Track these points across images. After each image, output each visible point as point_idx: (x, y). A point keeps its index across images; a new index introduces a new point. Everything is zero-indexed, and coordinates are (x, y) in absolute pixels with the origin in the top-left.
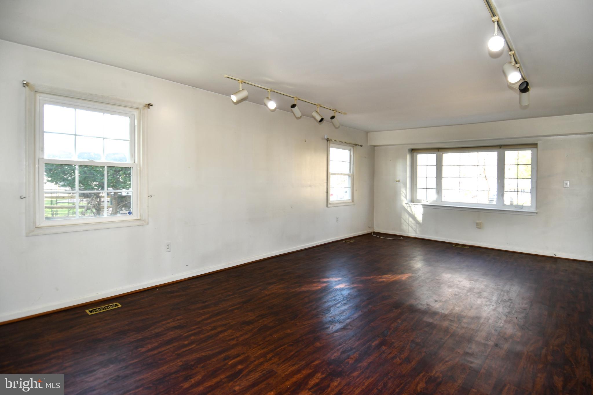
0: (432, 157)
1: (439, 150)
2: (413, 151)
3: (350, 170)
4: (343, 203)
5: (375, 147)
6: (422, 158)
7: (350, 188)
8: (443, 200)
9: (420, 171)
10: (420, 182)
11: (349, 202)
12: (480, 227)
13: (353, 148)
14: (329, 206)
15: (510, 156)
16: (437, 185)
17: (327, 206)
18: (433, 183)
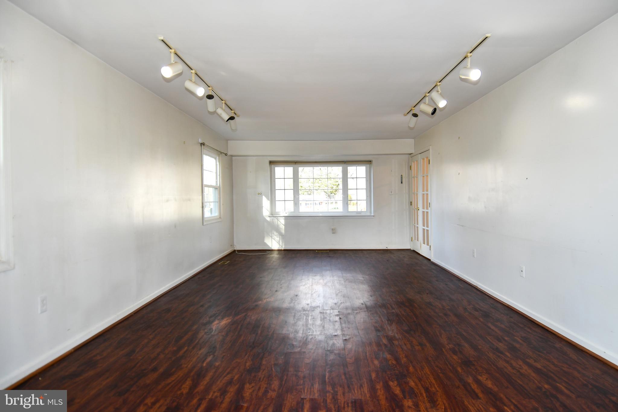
0: (289, 170)
1: (295, 163)
2: (271, 163)
3: (217, 182)
4: (213, 220)
5: (233, 157)
6: (279, 171)
7: (217, 202)
8: (300, 211)
9: (279, 184)
10: (279, 195)
11: (216, 219)
12: (334, 232)
13: (219, 157)
14: (205, 224)
15: (352, 170)
16: (294, 197)
17: (203, 225)
18: (290, 195)
